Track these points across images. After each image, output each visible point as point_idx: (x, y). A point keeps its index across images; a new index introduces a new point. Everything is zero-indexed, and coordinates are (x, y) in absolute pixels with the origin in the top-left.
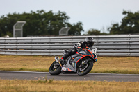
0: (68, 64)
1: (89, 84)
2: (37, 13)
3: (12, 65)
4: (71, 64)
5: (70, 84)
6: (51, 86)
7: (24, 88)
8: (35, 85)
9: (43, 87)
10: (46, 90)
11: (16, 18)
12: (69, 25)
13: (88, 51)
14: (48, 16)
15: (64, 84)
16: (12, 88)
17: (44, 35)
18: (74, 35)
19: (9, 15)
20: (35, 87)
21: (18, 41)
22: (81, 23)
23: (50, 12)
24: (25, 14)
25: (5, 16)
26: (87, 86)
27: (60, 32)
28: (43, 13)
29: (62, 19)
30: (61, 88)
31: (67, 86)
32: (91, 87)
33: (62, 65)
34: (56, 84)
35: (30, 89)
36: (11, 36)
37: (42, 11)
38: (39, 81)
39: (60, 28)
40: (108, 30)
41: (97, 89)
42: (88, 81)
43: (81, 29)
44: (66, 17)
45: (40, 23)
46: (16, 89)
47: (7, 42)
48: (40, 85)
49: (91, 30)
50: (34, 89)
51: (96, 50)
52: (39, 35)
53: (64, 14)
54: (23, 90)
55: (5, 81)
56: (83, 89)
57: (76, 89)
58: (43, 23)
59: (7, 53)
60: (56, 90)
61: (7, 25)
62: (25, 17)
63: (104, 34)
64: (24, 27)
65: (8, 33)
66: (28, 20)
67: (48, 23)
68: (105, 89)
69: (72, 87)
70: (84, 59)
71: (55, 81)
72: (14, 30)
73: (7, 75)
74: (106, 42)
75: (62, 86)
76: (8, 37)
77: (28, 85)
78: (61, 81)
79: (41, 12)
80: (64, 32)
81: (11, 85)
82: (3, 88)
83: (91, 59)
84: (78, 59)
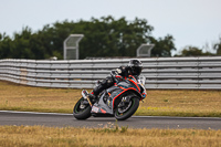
0: (101, 101)
1: (184, 135)
2: (101, 21)
3: (62, 104)
4: (105, 102)
5: (154, 134)
6: (124, 137)
7: (81, 140)
8: (99, 137)
9: (112, 139)
10: (117, 144)
11: (68, 30)
12: (152, 39)
13: (132, 82)
14: (119, 25)
15: (144, 135)
16: (63, 141)
17: (112, 57)
18: (160, 56)
19: (57, 25)
20: (99, 139)
21: (72, 66)
22: (171, 37)
23: (123, 20)
24: (82, 23)
25: (51, 26)
26: (182, 138)
27: (138, 51)
28: (110, 21)
29: (141, 30)
30: (140, 141)
31: (149, 138)
32: (188, 140)
33: (93, 103)
34: (132, 134)
35: (91, 142)
36: (61, 58)
37: (110, 17)
38: (106, 130)
39: (138, 45)
40: (215, 48)
41: (198, 142)
42: (184, 130)
43: (172, 47)
44: (148, 27)
45: (107, 37)
46: (70, 142)
47: (53, 67)
48: (107, 136)
49: (188, 49)
50: (98, 142)
51: (144, 81)
52: (105, 56)
53: (144, 23)
54: (80, 144)
55: (51, 129)
56: (176, 142)
57: (165, 142)
58: (110, 38)
59: (53, 85)
60: (132, 143)
61: (54, 40)
62: (82, 27)
63: (208, 54)
64: (80, 44)
65: (55, 53)
66: (88, 32)
67: (119, 36)
68: (210, 142)
69: (158, 140)
70: (125, 94)
71: (130, 130)
72: (65, 48)
73: (54, 119)
74: (211, 67)
75: (142, 138)
76: (55, 60)
77: (88, 135)
78: (140, 130)
79: (107, 19)
80: (144, 51)
81: (62, 137)
82: (48, 140)
83: (136, 95)
84: (117, 94)
